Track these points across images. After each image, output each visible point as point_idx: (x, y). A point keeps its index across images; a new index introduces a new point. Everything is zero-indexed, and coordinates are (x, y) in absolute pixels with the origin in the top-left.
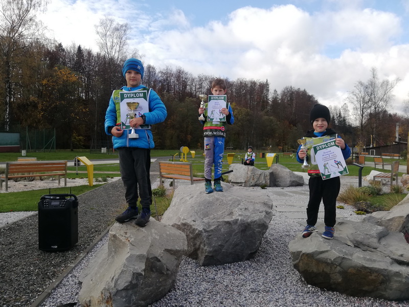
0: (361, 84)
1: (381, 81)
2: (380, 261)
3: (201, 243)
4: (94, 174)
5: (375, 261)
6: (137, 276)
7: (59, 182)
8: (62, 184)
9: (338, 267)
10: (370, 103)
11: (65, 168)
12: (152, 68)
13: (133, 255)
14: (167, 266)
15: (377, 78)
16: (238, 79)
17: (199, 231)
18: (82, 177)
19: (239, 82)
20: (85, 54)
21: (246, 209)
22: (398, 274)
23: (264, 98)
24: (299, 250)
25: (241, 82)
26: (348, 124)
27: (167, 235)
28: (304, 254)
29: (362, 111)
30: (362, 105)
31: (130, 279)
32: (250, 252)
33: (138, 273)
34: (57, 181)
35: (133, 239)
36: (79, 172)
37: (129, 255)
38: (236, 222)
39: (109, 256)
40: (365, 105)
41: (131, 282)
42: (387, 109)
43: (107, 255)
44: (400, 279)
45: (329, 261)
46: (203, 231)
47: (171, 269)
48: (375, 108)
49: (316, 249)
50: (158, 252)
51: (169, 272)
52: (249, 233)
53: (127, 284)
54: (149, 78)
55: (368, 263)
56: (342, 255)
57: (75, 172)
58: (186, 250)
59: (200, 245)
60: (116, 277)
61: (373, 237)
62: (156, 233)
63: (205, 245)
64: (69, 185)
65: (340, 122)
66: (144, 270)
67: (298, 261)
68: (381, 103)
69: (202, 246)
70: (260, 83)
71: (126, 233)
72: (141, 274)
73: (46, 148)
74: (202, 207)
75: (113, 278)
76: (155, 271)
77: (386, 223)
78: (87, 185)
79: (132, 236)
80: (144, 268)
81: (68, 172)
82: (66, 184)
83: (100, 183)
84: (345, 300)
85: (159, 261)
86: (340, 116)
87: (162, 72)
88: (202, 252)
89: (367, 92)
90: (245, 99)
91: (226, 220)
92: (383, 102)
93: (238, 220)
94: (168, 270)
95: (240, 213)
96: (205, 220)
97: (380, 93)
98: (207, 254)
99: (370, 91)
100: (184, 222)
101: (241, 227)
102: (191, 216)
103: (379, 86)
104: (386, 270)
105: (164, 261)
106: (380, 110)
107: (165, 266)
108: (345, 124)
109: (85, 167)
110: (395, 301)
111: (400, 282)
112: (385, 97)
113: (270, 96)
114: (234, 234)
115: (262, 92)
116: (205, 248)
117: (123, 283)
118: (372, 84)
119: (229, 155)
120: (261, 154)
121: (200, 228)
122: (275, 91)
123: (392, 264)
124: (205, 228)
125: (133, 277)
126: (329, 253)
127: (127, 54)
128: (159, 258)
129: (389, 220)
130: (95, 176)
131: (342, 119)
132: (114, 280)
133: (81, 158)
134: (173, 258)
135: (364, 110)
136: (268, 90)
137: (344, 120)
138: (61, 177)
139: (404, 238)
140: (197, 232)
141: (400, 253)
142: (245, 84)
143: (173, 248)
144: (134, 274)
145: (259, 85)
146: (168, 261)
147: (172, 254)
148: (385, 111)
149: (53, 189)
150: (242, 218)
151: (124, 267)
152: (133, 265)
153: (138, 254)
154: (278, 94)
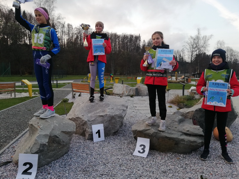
0: (192, 38)
1: (202, 36)
2: (175, 134)
3: (86, 127)
4: (33, 90)
5: (173, 134)
6: (43, 145)
7: (11, 95)
8: (13, 96)
9: (154, 137)
10: (196, 48)
11: (15, 87)
12: (70, 25)
13: (41, 135)
14: (63, 140)
15: (200, 34)
16: (123, 33)
17: (85, 121)
18: (26, 91)
19: (123, 35)
20: (28, 16)
21: (112, 108)
22: (183, 140)
23: (138, 45)
24: (136, 129)
25: (124, 35)
26: (184, 60)
27: (63, 124)
28: (138, 131)
29: (192, 53)
30: (192, 50)
31: (39, 147)
32: (114, 132)
33: (43, 144)
34: (10, 94)
35: (42, 126)
36: (24, 89)
37: (39, 134)
38: (106, 116)
39: (29, 136)
40: (194, 50)
41: (39, 149)
42: (206, 52)
43: (29, 135)
44: (184, 143)
45: (150, 135)
46: (88, 121)
47: (65, 142)
48: (199, 51)
49: (144, 129)
50: (57, 133)
51: (65, 144)
52: (113, 121)
53: (37, 150)
54: (69, 31)
55: (169, 135)
56: (156, 131)
57: (22, 89)
58: (75, 131)
59: (86, 129)
60: (31, 146)
61: (176, 122)
62: (56, 123)
63: (88, 128)
64: (17, 97)
65: (180, 59)
66: (48, 142)
67: (136, 135)
68: (202, 49)
69: (87, 129)
70: (135, 36)
71: (38, 123)
72: (46, 145)
73: (5, 74)
74: (88, 108)
75: (30, 147)
76: (55, 143)
77: (186, 114)
78: (29, 97)
79: (41, 125)
80: (47, 141)
81: (16, 89)
82: (15, 96)
83: (37, 95)
84: (158, 154)
85: (58, 137)
86: (180, 56)
87: (77, 28)
88: (87, 133)
89: (195, 42)
90: (127, 45)
91: (101, 115)
92: (203, 48)
93: (107, 114)
94: (63, 142)
95: (109, 111)
96: (89, 115)
97: (201, 43)
98: (89, 133)
99: (196, 41)
100: (77, 117)
101: (109, 118)
102: (82, 113)
103: (201, 39)
104: (177, 138)
105: (61, 137)
106: (202, 52)
107: (61, 140)
108: (183, 60)
109: (27, 86)
110: (183, 153)
111: (184, 144)
112: (204, 45)
113: (141, 44)
114: (105, 122)
115: (136, 41)
116: (89, 130)
117: (35, 150)
118: (198, 38)
119: (116, 79)
120: (135, 77)
121: (86, 120)
122: (144, 41)
123: (181, 135)
124: (89, 119)
125: (41, 146)
126: (150, 130)
127: (54, 16)
128: (58, 136)
129: (187, 113)
130: (33, 91)
131: (181, 57)
132: (30, 148)
133: (24, 80)
134: (67, 136)
135: (193, 52)
136: (140, 40)
137: (182, 58)
138: (12, 92)
139: (192, 122)
140: (84, 121)
141: (187, 130)
142: (127, 36)
143: (66, 131)
144: (41, 144)
145: (135, 37)
146: (63, 138)
147: (66, 134)
148: (205, 53)
149: (7, 99)
150: (110, 113)
151: (35, 141)
152: (41, 140)
153: (44, 134)
154: (145, 43)
